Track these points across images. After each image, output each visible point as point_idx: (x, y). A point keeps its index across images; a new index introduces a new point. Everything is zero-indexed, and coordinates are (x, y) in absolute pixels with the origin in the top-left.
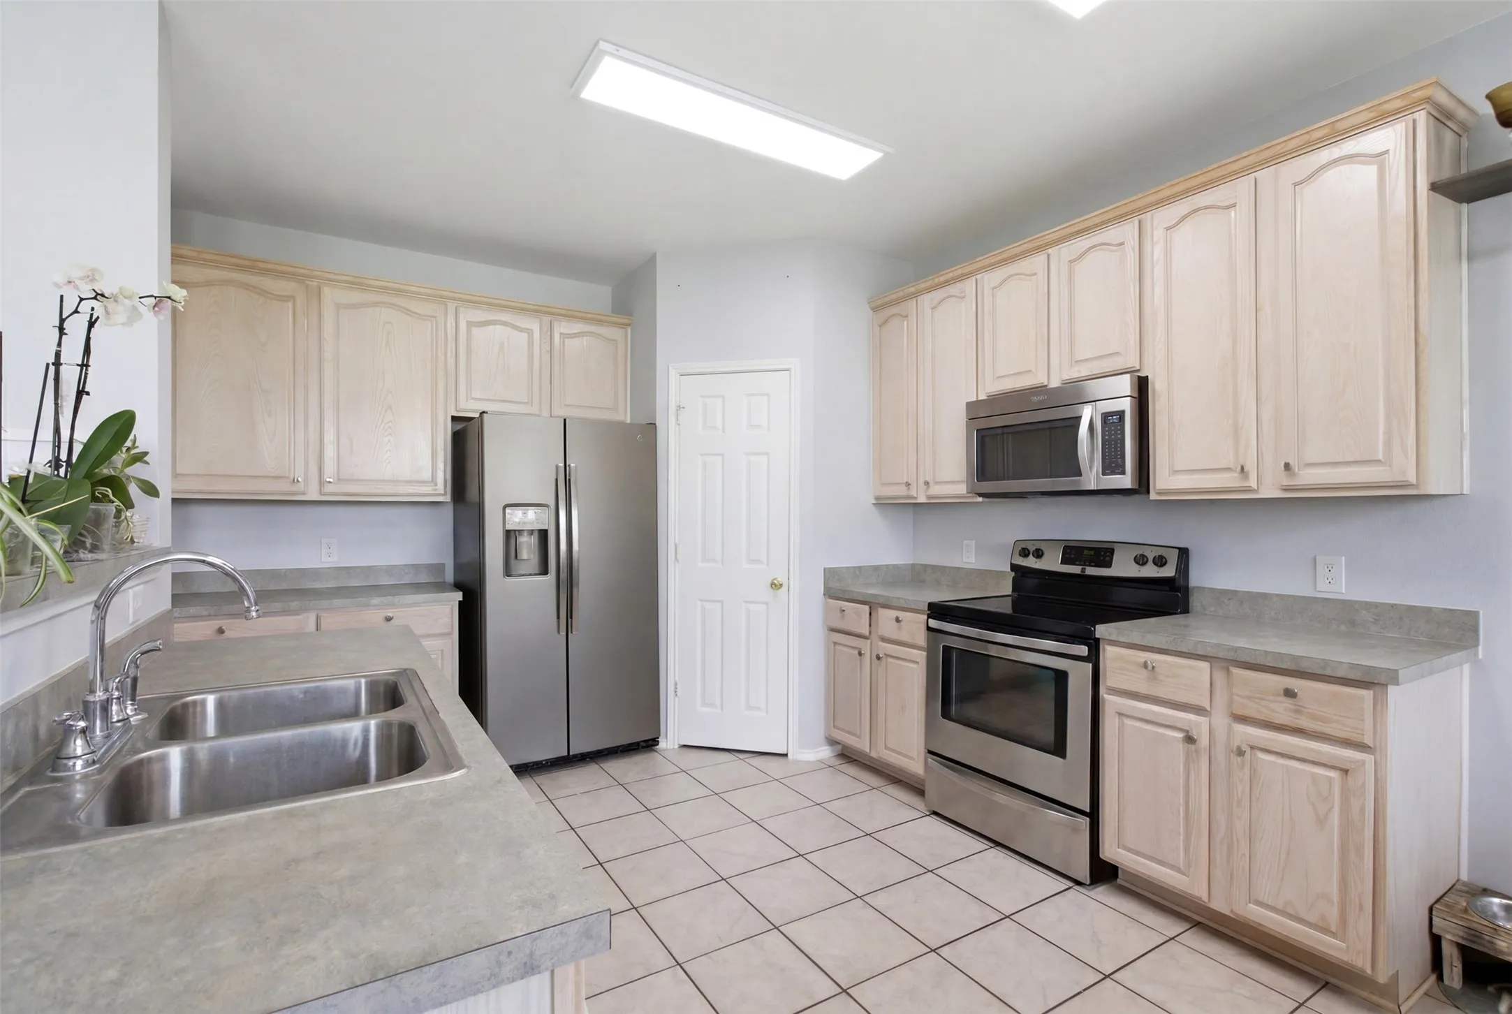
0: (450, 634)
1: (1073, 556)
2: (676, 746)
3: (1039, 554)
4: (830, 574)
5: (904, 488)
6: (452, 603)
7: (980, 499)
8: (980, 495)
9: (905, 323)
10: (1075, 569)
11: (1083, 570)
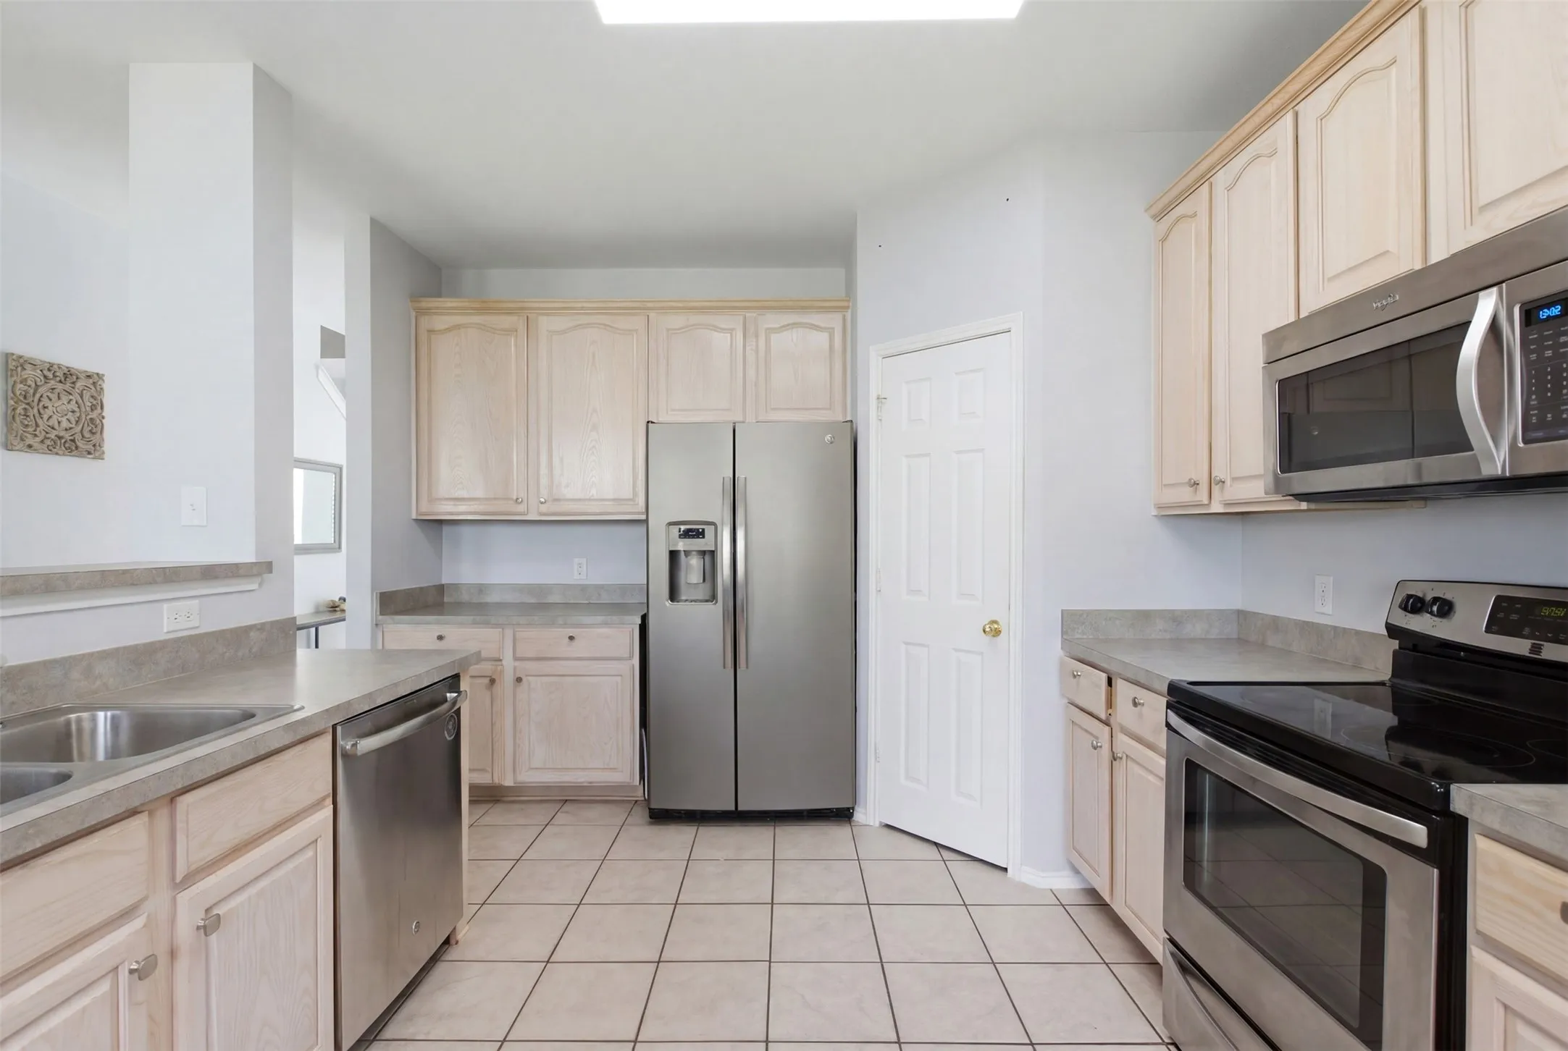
0: (631, 657)
1: (1514, 617)
2: (877, 824)
3: (1445, 608)
4: (1071, 621)
5: (1189, 490)
6: (632, 626)
7: (1304, 506)
8: (1300, 497)
9: (1193, 225)
10: (1518, 646)
11: (1536, 649)
